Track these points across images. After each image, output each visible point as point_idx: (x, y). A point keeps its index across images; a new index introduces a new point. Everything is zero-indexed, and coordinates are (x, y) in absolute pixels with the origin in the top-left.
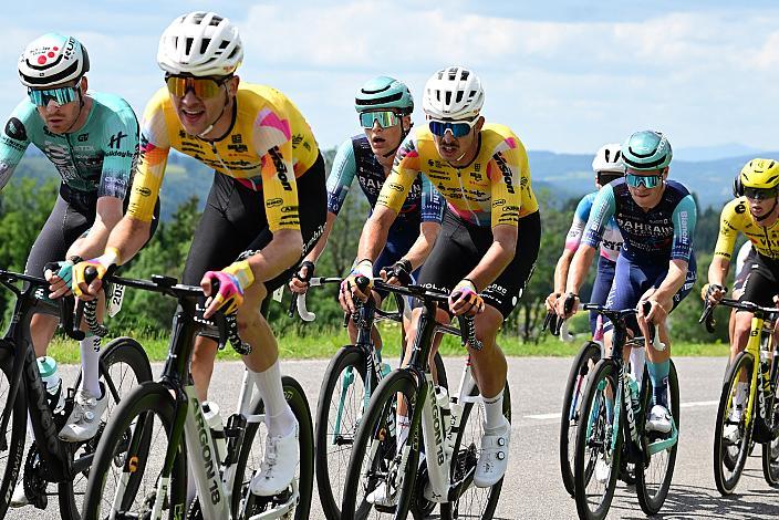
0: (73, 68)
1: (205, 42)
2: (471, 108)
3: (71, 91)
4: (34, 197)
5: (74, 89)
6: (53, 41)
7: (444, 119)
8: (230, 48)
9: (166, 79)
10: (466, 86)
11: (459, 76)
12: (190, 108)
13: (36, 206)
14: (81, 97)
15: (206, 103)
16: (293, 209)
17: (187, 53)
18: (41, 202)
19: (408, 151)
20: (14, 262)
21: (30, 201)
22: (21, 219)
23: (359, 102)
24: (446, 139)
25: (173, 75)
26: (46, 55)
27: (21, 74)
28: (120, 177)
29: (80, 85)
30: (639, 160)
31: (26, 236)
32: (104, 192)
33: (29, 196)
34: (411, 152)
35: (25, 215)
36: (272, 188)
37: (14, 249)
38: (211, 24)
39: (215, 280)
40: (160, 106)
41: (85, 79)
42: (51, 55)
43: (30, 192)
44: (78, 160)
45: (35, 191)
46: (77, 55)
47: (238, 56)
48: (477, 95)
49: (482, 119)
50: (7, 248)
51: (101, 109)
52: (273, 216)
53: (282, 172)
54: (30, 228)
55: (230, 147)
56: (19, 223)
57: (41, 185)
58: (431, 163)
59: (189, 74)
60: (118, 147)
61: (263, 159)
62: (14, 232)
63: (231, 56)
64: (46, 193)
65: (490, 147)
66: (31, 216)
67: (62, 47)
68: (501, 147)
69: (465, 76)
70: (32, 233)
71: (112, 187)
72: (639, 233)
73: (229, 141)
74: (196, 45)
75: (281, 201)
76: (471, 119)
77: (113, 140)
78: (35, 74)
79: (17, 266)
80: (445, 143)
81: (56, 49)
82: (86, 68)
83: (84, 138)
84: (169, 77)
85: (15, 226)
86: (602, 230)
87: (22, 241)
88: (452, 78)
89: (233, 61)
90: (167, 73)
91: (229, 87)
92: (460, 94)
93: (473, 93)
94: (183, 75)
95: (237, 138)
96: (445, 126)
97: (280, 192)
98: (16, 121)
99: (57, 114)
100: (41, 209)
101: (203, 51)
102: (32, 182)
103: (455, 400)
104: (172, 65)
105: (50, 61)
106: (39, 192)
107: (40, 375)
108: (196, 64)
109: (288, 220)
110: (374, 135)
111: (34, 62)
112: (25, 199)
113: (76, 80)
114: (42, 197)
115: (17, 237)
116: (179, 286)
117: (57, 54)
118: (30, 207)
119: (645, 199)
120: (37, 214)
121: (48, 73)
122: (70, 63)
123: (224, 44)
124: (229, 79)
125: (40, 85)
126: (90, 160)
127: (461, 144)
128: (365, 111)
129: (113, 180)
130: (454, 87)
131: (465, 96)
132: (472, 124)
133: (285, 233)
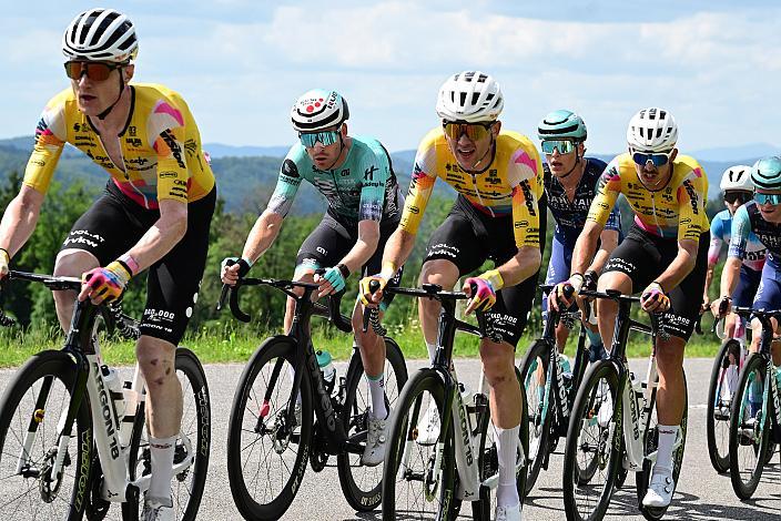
0: (335, 115)
1: (476, 96)
2: (668, 143)
3: (333, 134)
4: (61, 200)
5: (336, 133)
6: (320, 94)
7: (646, 151)
8: (494, 100)
9: (444, 126)
10: (664, 124)
11: (658, 115)
12: (465, 148)
13: (62, 208)
14: (342, 141)
15: (476, 143)
16: (535, 230)
17: (462, 105)
18: (67, 204)
19: (611, 175)
20: (40, 264)
21: (56, 203)
22: (47, 221)
23: (541, 131)
24: (647, 167)
25: (450, 122)
26: (313, 105)
27: (293, 121)
28: (375, 203)
29: (341, 130)
30: (766, 181)
31: (52, 239)
32: (363, 217)
33: (54, 198)
34: (614, 175)
35: (51, 218)
36: (520, 213)
37: (41, 251)
38: (479, 81)
39: (473, 284)
40: (433, 143)
41: (345, 125)
42: (317, 105)
43: (57, 195)
44: (342, 192)
45: (61, 194)
46: (338, 105)
47: (500, 106)
48: (673, 131)
49: (676, 151)
50: (33, 251)
51: (358, 149)
52: (520, 235)
53: (529, 201)
54: (56, 230)
55: (487, 180)
56: (45, 225)
57: (67, 188)
58: (630, 186)
59: (464, 122)
60: (371, 179)
61: (514, 190)
62: (40, 234)
63: (495, 106)
64: (72, 195)
65: (680, 175)
66: (57, 218)
67: (327, 99)
68: (689, 176)
69: (662, 116)
70: (58, 235)
71: (369, 212)
72: (774, 244)
73: (487, 174)
74: (469, 98)
75: (527, 224)
76: (668, 151)
77: (366, 174)
78: (305, 120)
79: (43, 269)
80: (646, 171)
81: (321, 100)
82: (346, 116)
83: (346, 173)
84: (446, 123)
85: (41, 228)
86: (743, 244)
87: (49, 243)
88: (652, 117)
89: (497, 110)
90: (444, 121)
91: (493, 130)
92: (660, 131)
93: (670, 130)
94: (459, 122)
95: (493, 173)
96: (646, 157)
97: (527, 216)
98: (290, 163)
99: (322, 153)
100: (67, 211)
101: (474, 102)
102: (58, 184)
103: (644, 386)
104: (450, 114)
105: (316, 110)
106: (66, 195)
107: (319, 366)
108: (468, 113)
109: (532, 239)
110: (553, 160)
111: (303, 111)
112: (51, 200)
113: (338, 126)
114: (68, 199)
115: (43, 239)
116: (443, 292)
117: (322, 104)
118: (56, 209)
119: (770, 215)
120: (62, 217)
121: (315, 119)
122: (333, 111)
123: (490, 97)
124: (493, 125)
125: (307, 129)
126: (352, 192)
127: (660, 171)
128: (547, 139)
129: (369, 206)
130: (654, 124)
131: (664, 133)
132: (669, 155)
133: (528, 249)
